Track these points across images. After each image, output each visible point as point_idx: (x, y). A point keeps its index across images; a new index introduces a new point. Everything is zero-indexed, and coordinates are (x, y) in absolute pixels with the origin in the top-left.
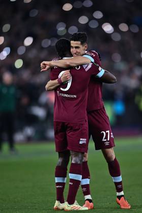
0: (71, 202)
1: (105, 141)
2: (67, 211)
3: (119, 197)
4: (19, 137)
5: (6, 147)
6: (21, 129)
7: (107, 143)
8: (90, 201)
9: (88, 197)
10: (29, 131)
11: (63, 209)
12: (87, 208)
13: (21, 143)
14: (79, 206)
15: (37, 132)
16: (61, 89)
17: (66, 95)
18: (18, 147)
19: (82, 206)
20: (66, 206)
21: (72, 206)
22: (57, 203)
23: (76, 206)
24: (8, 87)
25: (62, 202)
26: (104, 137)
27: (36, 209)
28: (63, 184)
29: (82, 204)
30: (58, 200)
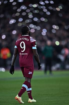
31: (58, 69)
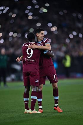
0: (32, 109)
1: (55, 80)
2: (31, 114)
3: (56, 107)
4: (8, 79)
5: (2, 84)
6: (9, 75)
7: (56, 80)
8: (41, 109)
9: (41, 107)
10: (13, 76)
11: (29, 113)
12: (40, 113)
13: (9, 82)
14: (36, 111)
15: (16, 77)
16: (27, 57)
17: (30, 60)
18: (8, 84)
19: (38, 111)
20: (30, 111)
21: (33, 111)
22: (26, 110)
23: (35, 111)
24: (3, 56)
25: (28, 109)
26: (54, 78)
27: (16, 113)
28: (28, 101)
29: (37, 110)
30: (26, 109)
31: (13, 80)
